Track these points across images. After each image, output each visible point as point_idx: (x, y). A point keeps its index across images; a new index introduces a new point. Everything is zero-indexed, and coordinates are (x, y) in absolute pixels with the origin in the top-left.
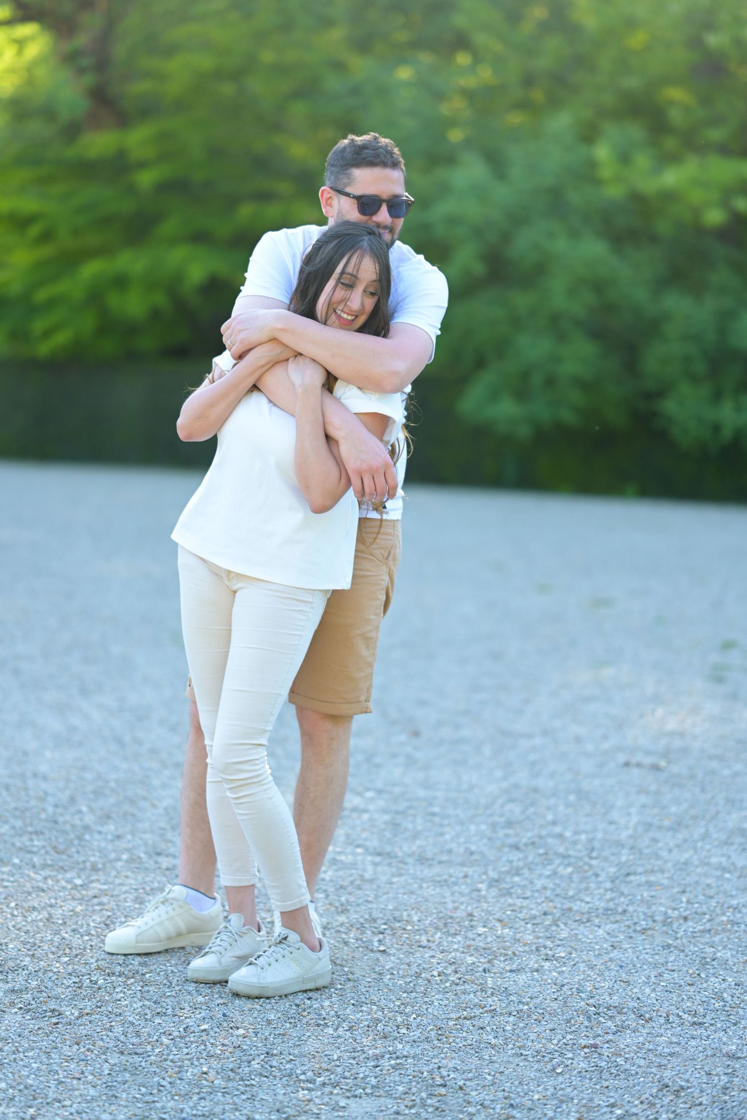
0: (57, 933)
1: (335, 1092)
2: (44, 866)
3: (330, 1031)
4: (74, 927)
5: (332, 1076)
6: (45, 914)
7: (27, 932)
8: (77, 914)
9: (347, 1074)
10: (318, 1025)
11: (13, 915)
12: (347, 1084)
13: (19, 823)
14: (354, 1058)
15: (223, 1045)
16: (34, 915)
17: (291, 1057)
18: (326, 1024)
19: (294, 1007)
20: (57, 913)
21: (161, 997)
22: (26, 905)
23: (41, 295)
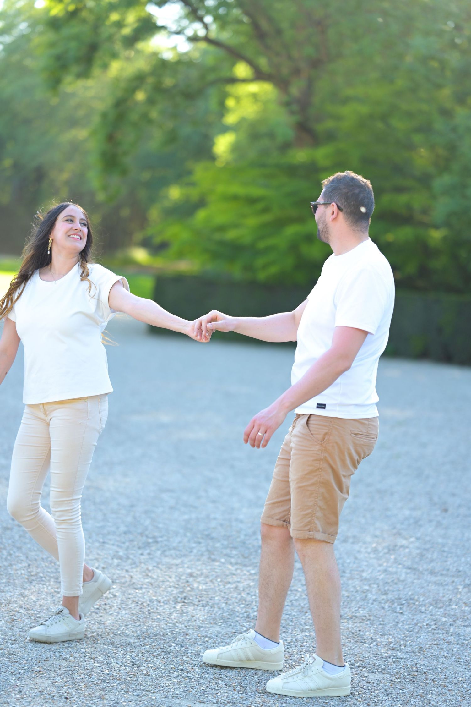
0: (240, 594)
1: (363, 670)
2: (237, 564)
3: (366, 645)
4: (248, 592)
5: (363, 663)
6: (234, 585)
7: (225, 593)
8: (250, 587)
9: (371, 663)
10: (362, 642)
11: (219, 585)
12: (370, 667)
13: (225, 543)
14: (376, 657)
15: (313, 647)
16: (229, 586)
17: (345, 654)
18: (365, 642)
19: (351, 634)
20: (241, 586)
21: (287, 625)
22: (225, 581)
23: (261, 245)
